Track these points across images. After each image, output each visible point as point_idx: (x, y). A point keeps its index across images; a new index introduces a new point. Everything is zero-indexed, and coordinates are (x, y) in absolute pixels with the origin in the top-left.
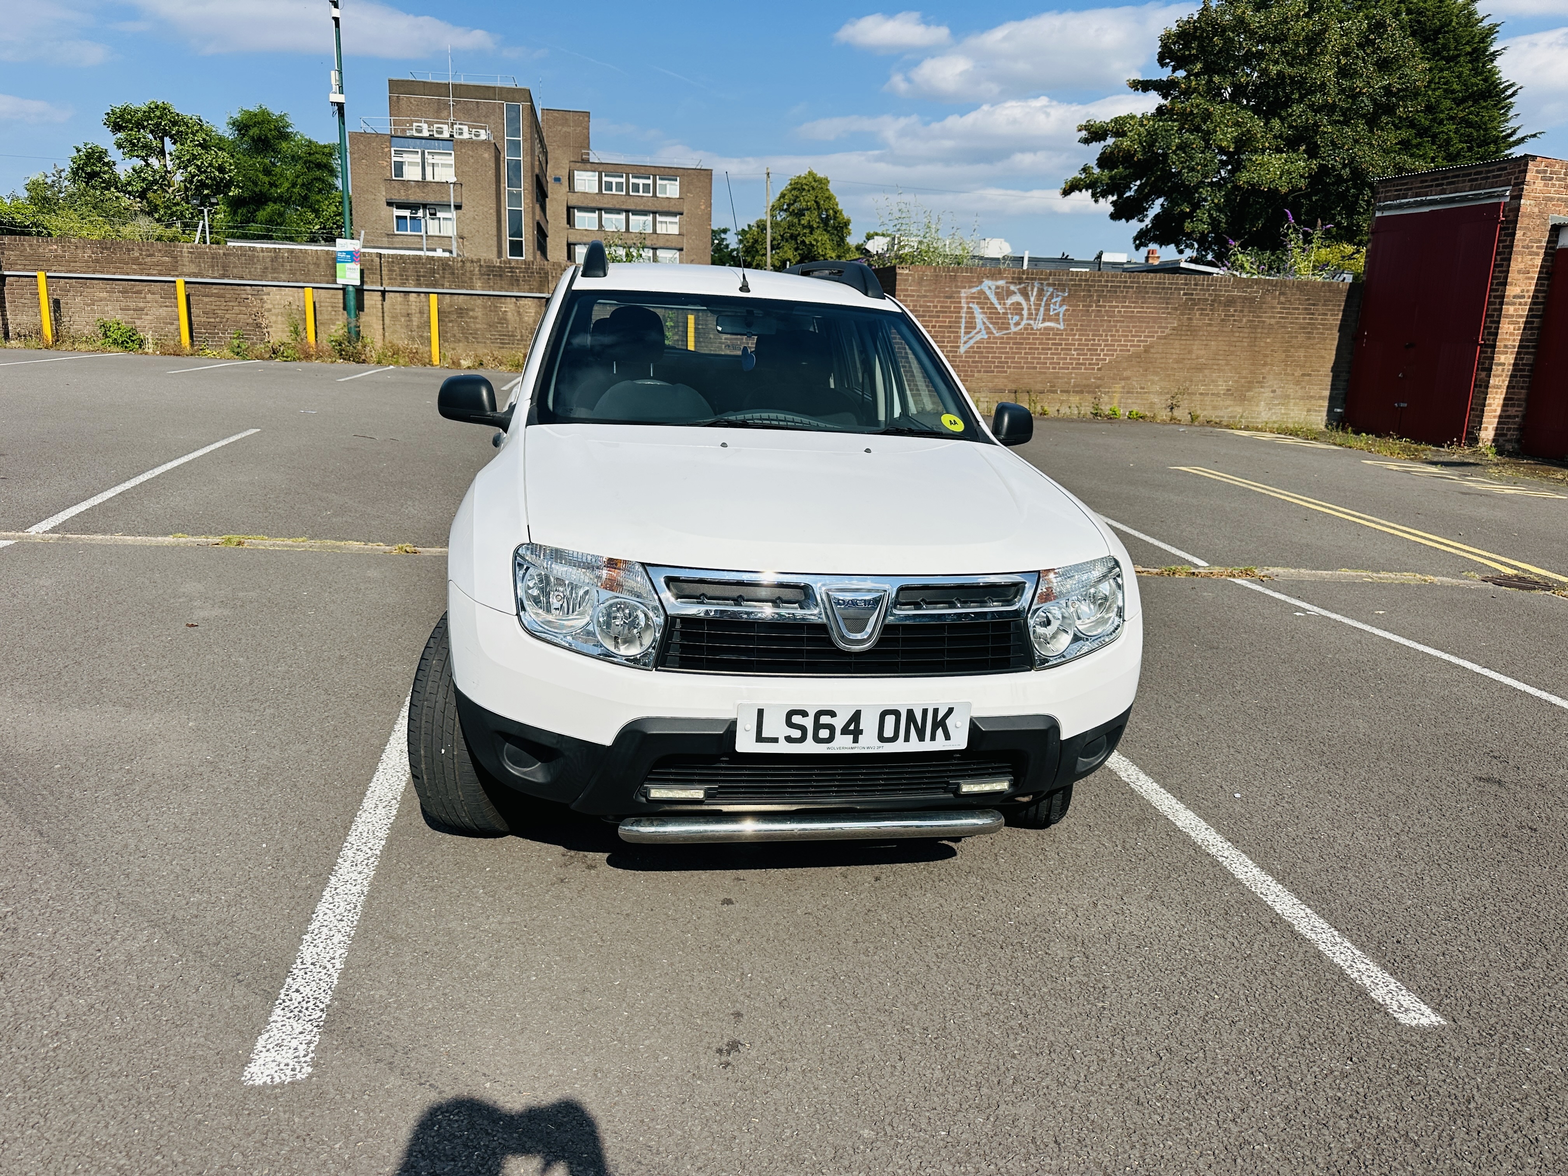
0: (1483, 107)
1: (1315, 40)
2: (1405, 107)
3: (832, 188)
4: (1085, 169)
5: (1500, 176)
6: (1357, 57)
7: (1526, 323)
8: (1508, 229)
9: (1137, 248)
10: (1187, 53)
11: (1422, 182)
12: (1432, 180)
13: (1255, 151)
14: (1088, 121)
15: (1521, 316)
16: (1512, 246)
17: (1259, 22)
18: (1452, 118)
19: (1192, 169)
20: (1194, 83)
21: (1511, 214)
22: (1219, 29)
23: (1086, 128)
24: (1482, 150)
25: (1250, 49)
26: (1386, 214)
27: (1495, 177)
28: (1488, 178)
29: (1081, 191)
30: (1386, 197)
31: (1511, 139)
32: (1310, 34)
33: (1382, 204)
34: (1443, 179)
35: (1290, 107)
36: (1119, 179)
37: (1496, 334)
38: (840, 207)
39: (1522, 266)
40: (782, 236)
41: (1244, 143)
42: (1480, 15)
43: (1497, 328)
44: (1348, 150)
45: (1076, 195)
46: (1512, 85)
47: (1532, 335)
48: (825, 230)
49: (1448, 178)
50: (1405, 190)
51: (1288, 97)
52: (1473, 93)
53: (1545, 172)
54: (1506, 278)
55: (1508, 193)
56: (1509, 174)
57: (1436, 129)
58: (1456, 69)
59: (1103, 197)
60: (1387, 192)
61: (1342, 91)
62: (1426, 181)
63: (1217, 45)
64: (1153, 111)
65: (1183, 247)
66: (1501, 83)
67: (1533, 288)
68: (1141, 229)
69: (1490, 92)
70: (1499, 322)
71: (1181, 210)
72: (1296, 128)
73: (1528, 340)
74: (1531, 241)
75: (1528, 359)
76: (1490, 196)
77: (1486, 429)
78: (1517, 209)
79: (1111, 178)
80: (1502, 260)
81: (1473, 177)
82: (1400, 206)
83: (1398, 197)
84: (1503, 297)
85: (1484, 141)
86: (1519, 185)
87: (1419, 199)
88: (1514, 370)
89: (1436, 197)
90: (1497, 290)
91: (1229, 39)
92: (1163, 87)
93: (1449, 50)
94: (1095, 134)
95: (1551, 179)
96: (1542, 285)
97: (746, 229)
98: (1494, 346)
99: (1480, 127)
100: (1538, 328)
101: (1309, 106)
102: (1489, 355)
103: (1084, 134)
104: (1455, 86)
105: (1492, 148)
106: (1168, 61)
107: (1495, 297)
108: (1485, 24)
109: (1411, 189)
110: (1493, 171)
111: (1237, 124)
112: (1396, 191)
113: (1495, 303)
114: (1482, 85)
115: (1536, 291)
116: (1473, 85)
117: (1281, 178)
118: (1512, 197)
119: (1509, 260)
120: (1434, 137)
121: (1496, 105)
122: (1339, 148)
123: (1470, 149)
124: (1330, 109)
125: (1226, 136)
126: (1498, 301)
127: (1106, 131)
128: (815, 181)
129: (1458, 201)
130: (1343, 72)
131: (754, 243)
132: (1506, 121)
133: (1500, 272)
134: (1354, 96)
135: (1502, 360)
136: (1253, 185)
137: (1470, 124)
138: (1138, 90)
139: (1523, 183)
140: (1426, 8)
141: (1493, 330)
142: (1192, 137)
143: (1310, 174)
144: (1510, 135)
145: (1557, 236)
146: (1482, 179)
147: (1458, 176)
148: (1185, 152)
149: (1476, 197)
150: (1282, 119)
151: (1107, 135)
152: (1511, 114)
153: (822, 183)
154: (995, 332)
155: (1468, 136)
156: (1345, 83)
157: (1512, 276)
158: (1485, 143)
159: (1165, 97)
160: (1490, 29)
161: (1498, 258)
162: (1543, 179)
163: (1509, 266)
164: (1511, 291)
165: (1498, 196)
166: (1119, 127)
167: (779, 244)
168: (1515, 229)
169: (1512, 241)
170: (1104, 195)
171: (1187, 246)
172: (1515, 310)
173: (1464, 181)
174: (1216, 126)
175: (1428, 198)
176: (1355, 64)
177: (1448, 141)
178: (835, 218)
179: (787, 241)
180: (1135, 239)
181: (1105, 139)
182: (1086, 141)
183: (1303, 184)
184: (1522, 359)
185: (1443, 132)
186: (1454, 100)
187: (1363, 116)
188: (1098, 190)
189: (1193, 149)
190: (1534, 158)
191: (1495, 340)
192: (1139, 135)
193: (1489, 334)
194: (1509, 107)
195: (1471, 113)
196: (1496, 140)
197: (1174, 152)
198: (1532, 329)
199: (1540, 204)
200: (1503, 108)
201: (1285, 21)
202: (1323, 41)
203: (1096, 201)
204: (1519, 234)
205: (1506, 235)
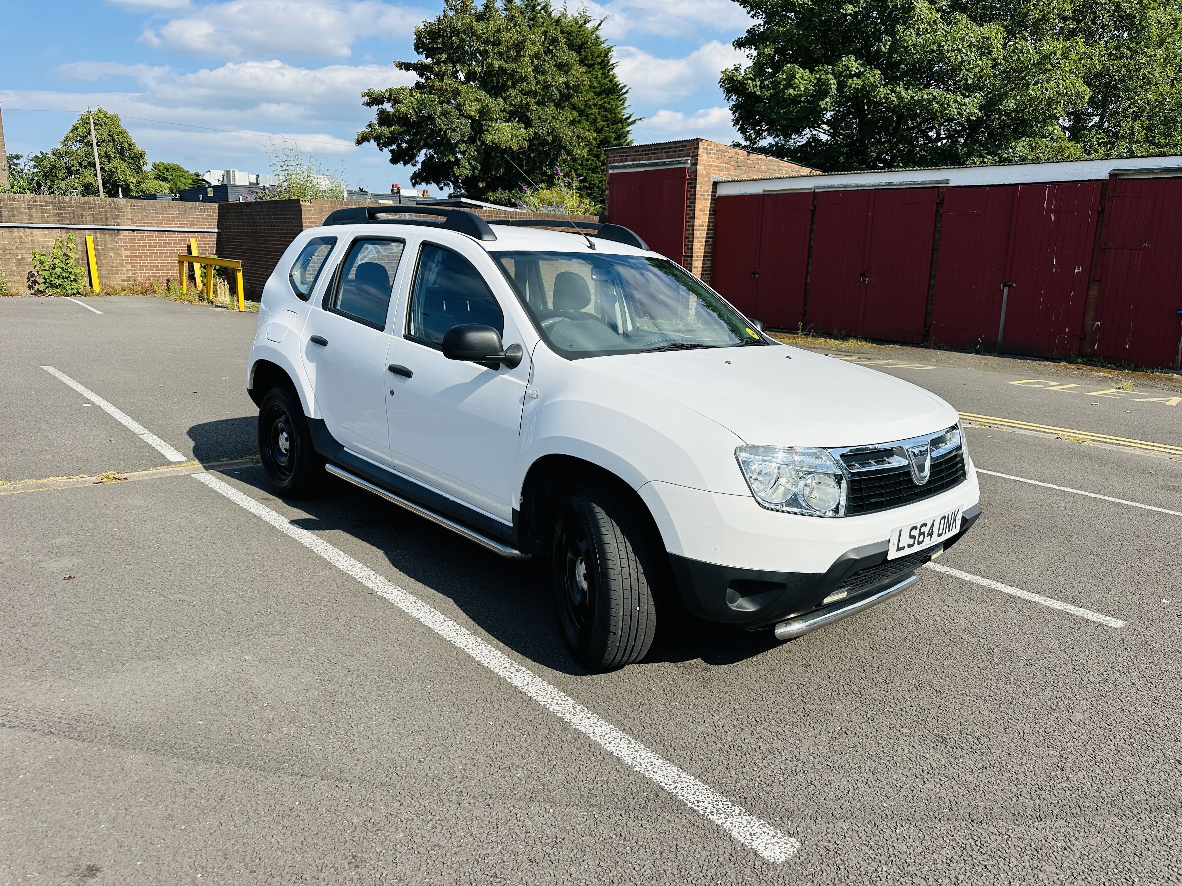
0: (611, 99)
1: (519, 46)
2: (578, 97)
3: (124, 125)
4: (370, 126)
5: (683, 150)
6: (544, 60)
7: (706, 241)
8: (691, 183)
9: (414, 185)
10: (435, 46)
11: (636, 151)
12: (642, 151)
13: (491, 119)
14: (369, 90)
15: (703, 238)
16: (695, 195)
17: (482, 30)
18: (595, 105)
19: (454, 130)
20: (444, 68)
21: (692, 174)
22: (455, 32)
23: (369, 95)
24: (614, 127)
25: (478, 48)
26: (616, 171)
27: (680, 151)
28: (676, 151)
29: (369, 141)
30: (614, 160)
31: (630, 121)
32: (516, 42)
33: (612, 165)
34: (649, 150)
35: (507, 90)
36: (397, 134)
37: (692, 249)
38: (133, 141)
39: (701, 207)
40: (80, 163)
41: (484, 112)
42: (602, 40)
43: (692, 245)
44: (550, 123)
45: (366, 144)
46: (624, 86)
47: (709, 249)
48: (122, 159)
49: (652, 150)
50: (626, 156)
51: (505, 85)
52: (605, 90)
53: (707, 149)
54: (694, 214)
55: (689, 161)
56: (689, 149)
57: (588, 111)
58: (594, 73)
59: (385, 147)
60: (614, 157)
61: (538, 83)
62: (638, 151)
63: (455, 43)
64: (413, 85)
65: (442, 185)
66: (619, 84)
67: (707, 220)
68: (415, 172)
69: (614, 89)
70: (693, 242)
71: (449, 160)
72: (514, 105)
73: (707, 252)
74: (704, 191)
75: (708, 264)
76: (679, 162)
77: (691, 309)
78: (696, 172)
79: (391, 132)
80: (690, 203)
81: (667, 150)
82: (624, 167)
83: (621, 161)
84: (693, 226)
85: (615, 121)
86: (695, 156)
87: (635, 163)
88: (703, 271)
89: (646, 162)
90: (689, 222)
91: (463, 39)
92: (420, 69)
93: (588, 60)
94: (375, 100)
95: (710, 153)
96: (711, 218)
97: (40, 155)
98: (692, 257)
99: (611, 111)
100: (712, 245)
101: (521, 91)
102: (689, 262)
103: (366, 99)
104: (595, 84)
105: (620, 126)
106: (421, 50)
107: (689, 226)
108: (604, 46)
109: (629, 156)
110: (678, 147)
111: (477, 100)
112: (620, 156)
113: (689, 230)
114: (609, 85)
115: (709, 222)
116: (604, 84)
117: (512, 140)
118: (692, 164)
119: (694, 203)
120: (587, 116)
121: (618, 98)
122: (545, 122)
123: (608, 126)
124: (535, 94)
125: (473, 109)
126: (691, 228)
127: (383, 97)
128: (106, 117)
129: (660, 165)
130: (537, 70)
131: (51, 169)
132: (624, 109)
133: (690, 210)
134: (547, 87)
135: (696, 265)
136: (496, 144)
137: (606, 110)
138: (402, 69)
139: (697, 155)
140: (572, 31)
141: (690, 247)
142: (450, 107)
143: (530, 138)
144: (628, 118)
145: (716, 188)
146: (673, 152)
147: (658, 149)
148: (446, 118)
149: (671, 163)
150: (505, 99)
151: (384, 101)
152: (626, 105)
153: (114, 120)
154: (382, 251)
155: (606, 117)
156: (540, 78)
157: (697, 213)
158: (615, 123)
159: (421, 75)
160: (608, 49)
161: (688, 201)
162: (707, 153)
163: (695, 207)
164: (697, 222)
165: (684, 163)
166: (393, 97)
167: (78, 170)
168: (695, 183)
169: (695, 191)
170: (386, 144)
171: (445, 185)
172: (700, 234)
173: (662, 153)
174: (465, 101)
175: (641, 162)
176: (544, 65)
177: (595, 120)
178: (130, 150)
179: (86, 167)
180: (412, 179)
181: (382, 104)
182: (368, 104)
183: (526, 144)
184: (706, 264)
185: (592, 113)
186: (595, 93)
187: (553, 101)
188: (382, 142)
189: (451, 115)
190: (702, 140)
191: (692, 253)
192: (412, 103)
193: (688, 249)
194: (624, 100)
195: (605, 102)
196: (622, 121)
197: (439, 117)
198: (709, 245)
199: (706, 169)
200: (621, 100)
201: (499, 31)
202: (524, 47)
203: (381, 150)
204: (698, 187)
205: (691, 187)
